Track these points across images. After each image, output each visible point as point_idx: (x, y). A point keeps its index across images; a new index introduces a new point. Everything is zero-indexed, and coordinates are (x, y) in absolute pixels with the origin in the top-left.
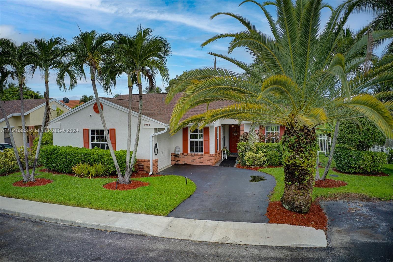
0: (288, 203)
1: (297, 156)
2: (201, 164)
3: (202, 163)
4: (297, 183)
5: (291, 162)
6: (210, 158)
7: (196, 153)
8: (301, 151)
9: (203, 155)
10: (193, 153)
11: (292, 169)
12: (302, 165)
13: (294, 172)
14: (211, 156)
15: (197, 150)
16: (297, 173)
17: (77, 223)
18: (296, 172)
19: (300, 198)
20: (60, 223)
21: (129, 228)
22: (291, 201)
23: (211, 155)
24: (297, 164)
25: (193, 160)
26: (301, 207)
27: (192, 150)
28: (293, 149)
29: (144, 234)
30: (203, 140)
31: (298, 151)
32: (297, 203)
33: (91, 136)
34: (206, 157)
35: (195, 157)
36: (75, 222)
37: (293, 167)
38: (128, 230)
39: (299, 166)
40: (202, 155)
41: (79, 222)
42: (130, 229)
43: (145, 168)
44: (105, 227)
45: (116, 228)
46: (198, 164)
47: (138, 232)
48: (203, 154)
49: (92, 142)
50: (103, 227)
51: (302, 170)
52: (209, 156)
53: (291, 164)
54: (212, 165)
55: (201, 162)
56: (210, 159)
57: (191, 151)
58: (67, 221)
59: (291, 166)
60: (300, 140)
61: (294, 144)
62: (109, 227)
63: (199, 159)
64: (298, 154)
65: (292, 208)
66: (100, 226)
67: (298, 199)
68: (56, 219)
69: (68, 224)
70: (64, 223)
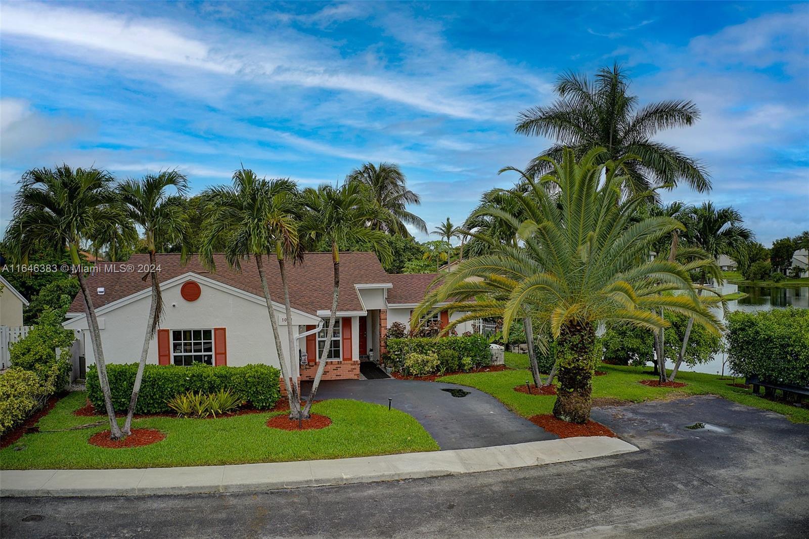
0: (570, 413)
1: (581, 358)
2: (338, 378)
3: (341, 375)
4: (579, 389)
5: (573, 365)
6: (353, 367)
7: (329, 360)
8: (585, 352)
9: (341, 364)
11: (573, 373)
12: (585, 368)
13: (576, 377)
14: (354, 363)
15: (329, 356)
16: (580, 378)
17: (346, 479)
18: (578, 377)
19: (583, 406)
20: (316, 485)
21: (428, 470)
22: (573, 411)
23: (354, 361)
24: (581, 367)
25: (324, 372)
26: (584, 416)
28: (576, 351)
29: (448, 473)
30: (340, 339)
31: (581, 352)
32: (581, 412)
33: (174, 343)
34: (346, 366)
35: (329, 368)
36: (342, 479)
37: (574, 371)
38: (427, 472)
39: (582, 369)
40: (339, 363)
41: (348, 477)
42: (430, 471)
43: (283, 392)
44: (393, 475)
45: (409, 473)
46: (332, 379)
47: (442, 471)
48: (341, 362)
49: (174, 352)
50: (390, 476)
51: (585, 374)
52: (352, 365)
53: (573, 367)
54: (356, 378)
55: (339, 374)
56: (354, 369)
58: (328, 480)
59: (573, 370)
60: (583, 339)
61: (577, 344)
62: (399, 475)
63: (335, 370)
64: (582, 356)
65: (573, 420)
66: (385, 476)
67: (581, 407)
68: (307, 482)
69: (330, 484)
70: (323, 485)
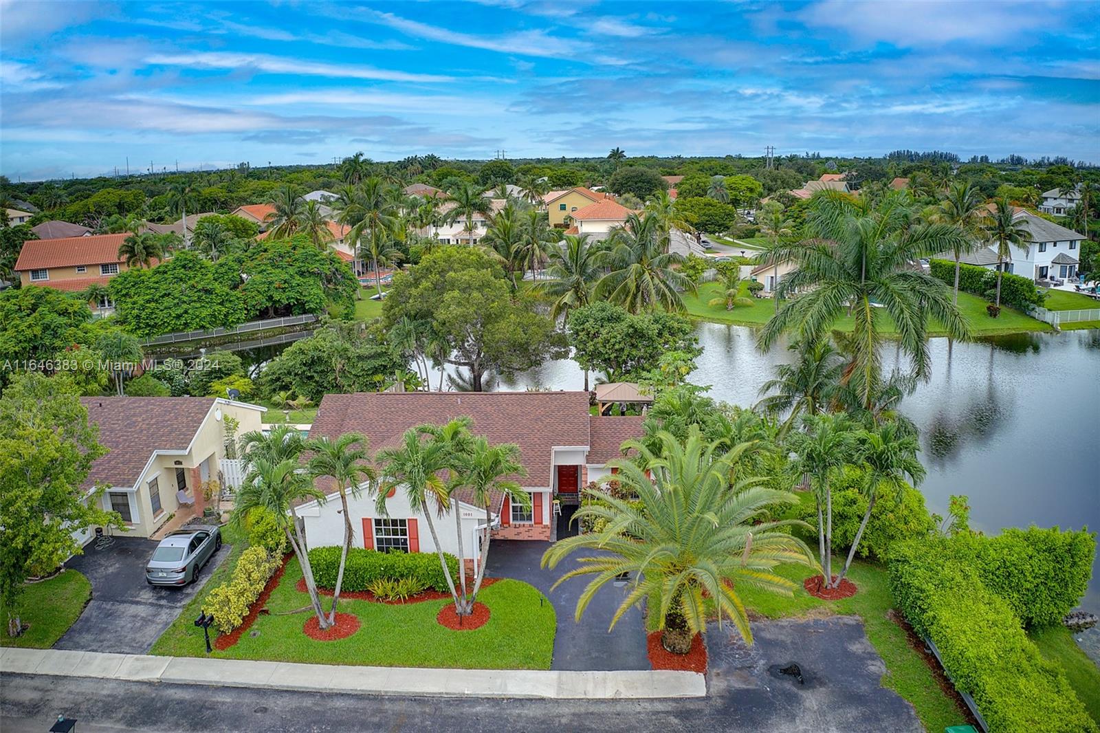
0: (669, 646)
2: (530, 539)
3: (532, 537)
4: (678, 629)
6: (543, 530)
7: (522, 523)
9: (532, 526)
10: (517, 523)
13: (675, 620)
14: (546, 527)
15: (522, 519)
16: (678, 621)
19: (681, 642)
22: (672, 645)
23: (545, 525)
24: (679, 614)
25: (518, 534)
27: (515, 518)
32: (678, 647)
34: (538, 529)
35: (521, 529)
37: (674, 616)
41: (469, 693)
46: (525, 539)
49: (376, 535)
52: (542, 528)
54: (545, 539)
55: (530, 535)
56: (544, 532)
57: (513, 520)
63: (527, 531)
65: (673, 651)
